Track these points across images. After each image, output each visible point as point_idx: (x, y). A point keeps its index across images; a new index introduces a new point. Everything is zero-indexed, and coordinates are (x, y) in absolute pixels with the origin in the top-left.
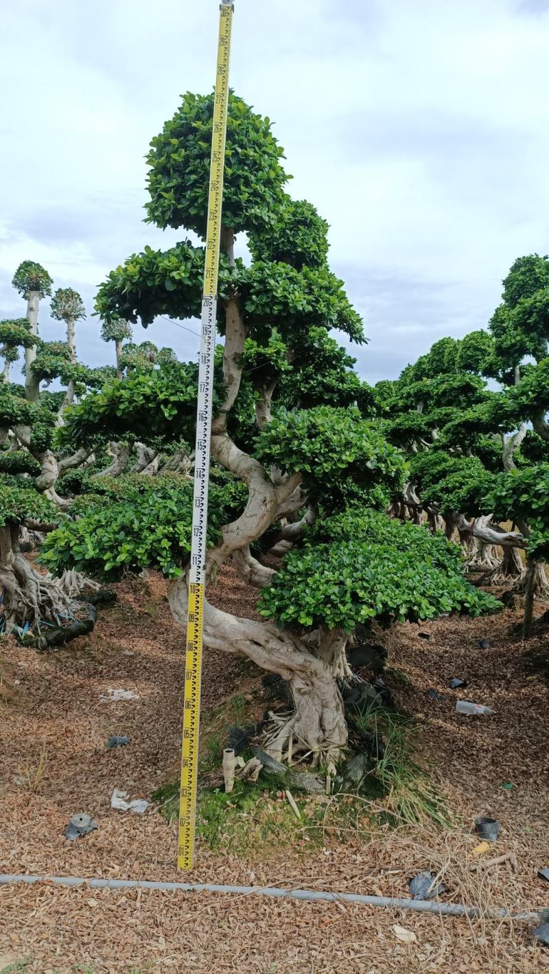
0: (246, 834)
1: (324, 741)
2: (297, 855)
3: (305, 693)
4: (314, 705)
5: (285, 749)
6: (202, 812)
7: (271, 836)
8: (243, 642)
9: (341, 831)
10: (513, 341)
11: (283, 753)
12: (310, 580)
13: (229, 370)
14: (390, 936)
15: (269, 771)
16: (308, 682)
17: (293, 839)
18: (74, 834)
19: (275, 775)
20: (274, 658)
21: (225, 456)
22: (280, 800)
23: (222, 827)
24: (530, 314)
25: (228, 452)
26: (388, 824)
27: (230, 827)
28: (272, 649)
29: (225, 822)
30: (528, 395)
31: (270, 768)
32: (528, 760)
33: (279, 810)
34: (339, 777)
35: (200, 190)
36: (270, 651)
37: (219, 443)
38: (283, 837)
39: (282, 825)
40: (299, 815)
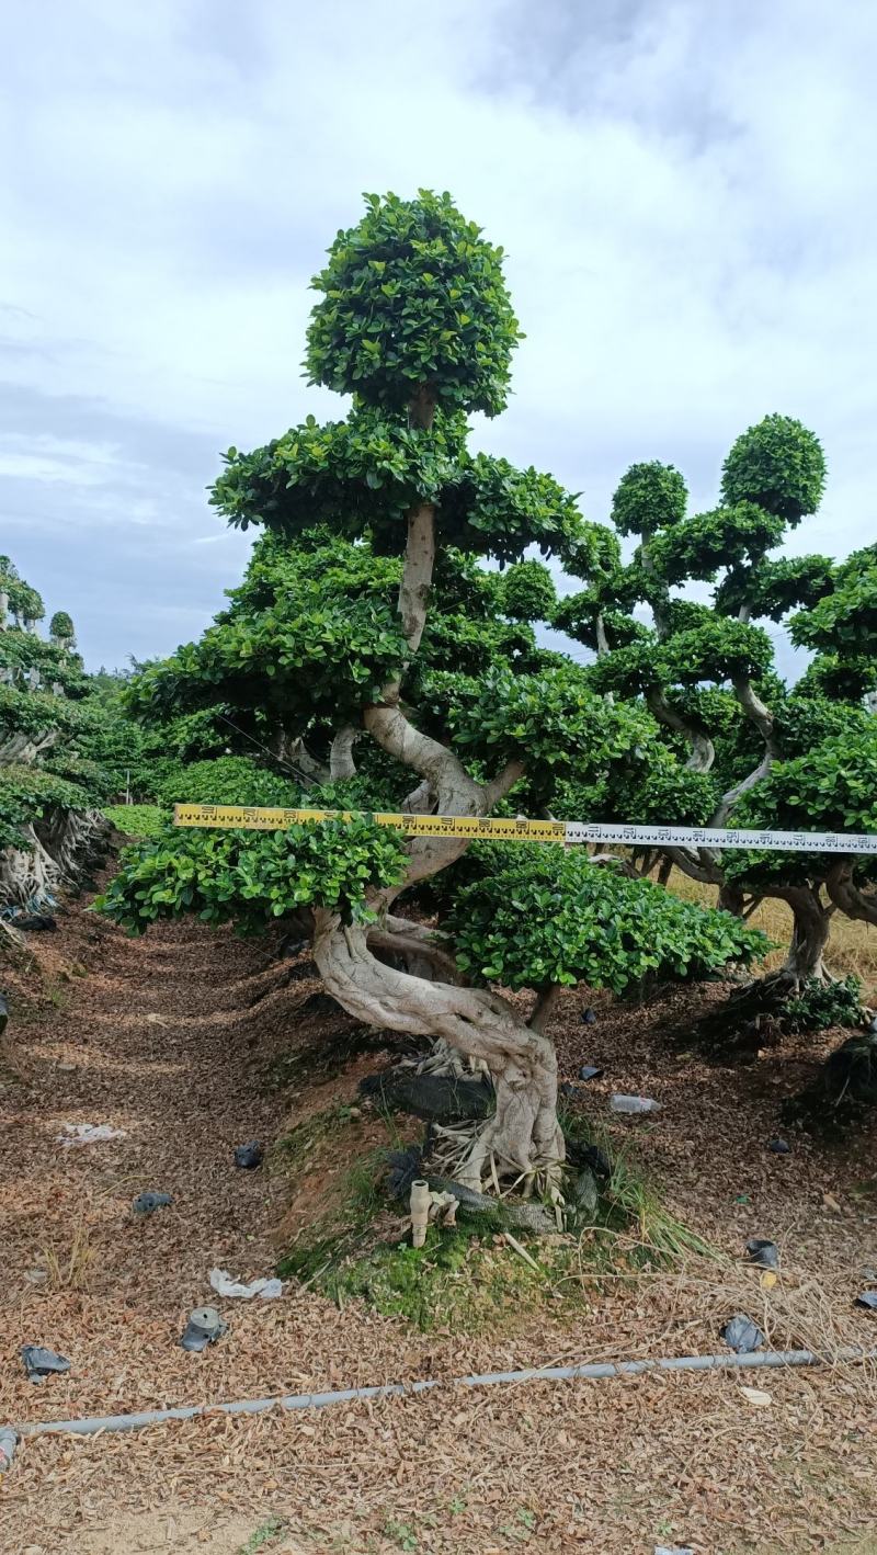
0: (470, 1301)
1: (538, 1157)
2: (555, 1321)
3: (520, 1088)
4: (531, 1105)
5: (486, 1173)
6: (389, 1280)
7: (507, 1301)
8: (448, 1017)
9: (599, 1280)
10: (627, 581)
11: (482, 1182)
12: (556, 920)
13: (410, 610)
14: (740, 1401)
15: (472, 1209)
16: (528, 1072)
17: (539, 1299)
18: (198, 1340)
19: (482, 1213)
20: (488, 1039)
21: (397, 740)
22: (500, 1249)
23: (431, 1298)
24: (684, 546)
25: (402, 734)
26: (649, 1263)
27: (442, 1295)
28: (486, 1025)
29: (431, 1289)
30: (691, 660)
31: (472, 1204)
32: (742, 1164)
33: (503, 1262)
34: (570, 1207)
35: (422, 344)
36: (483, 1029)
37: (389, 719)
38: (525, 1298)
39: (516, 1282)
40: (535, 1265)
